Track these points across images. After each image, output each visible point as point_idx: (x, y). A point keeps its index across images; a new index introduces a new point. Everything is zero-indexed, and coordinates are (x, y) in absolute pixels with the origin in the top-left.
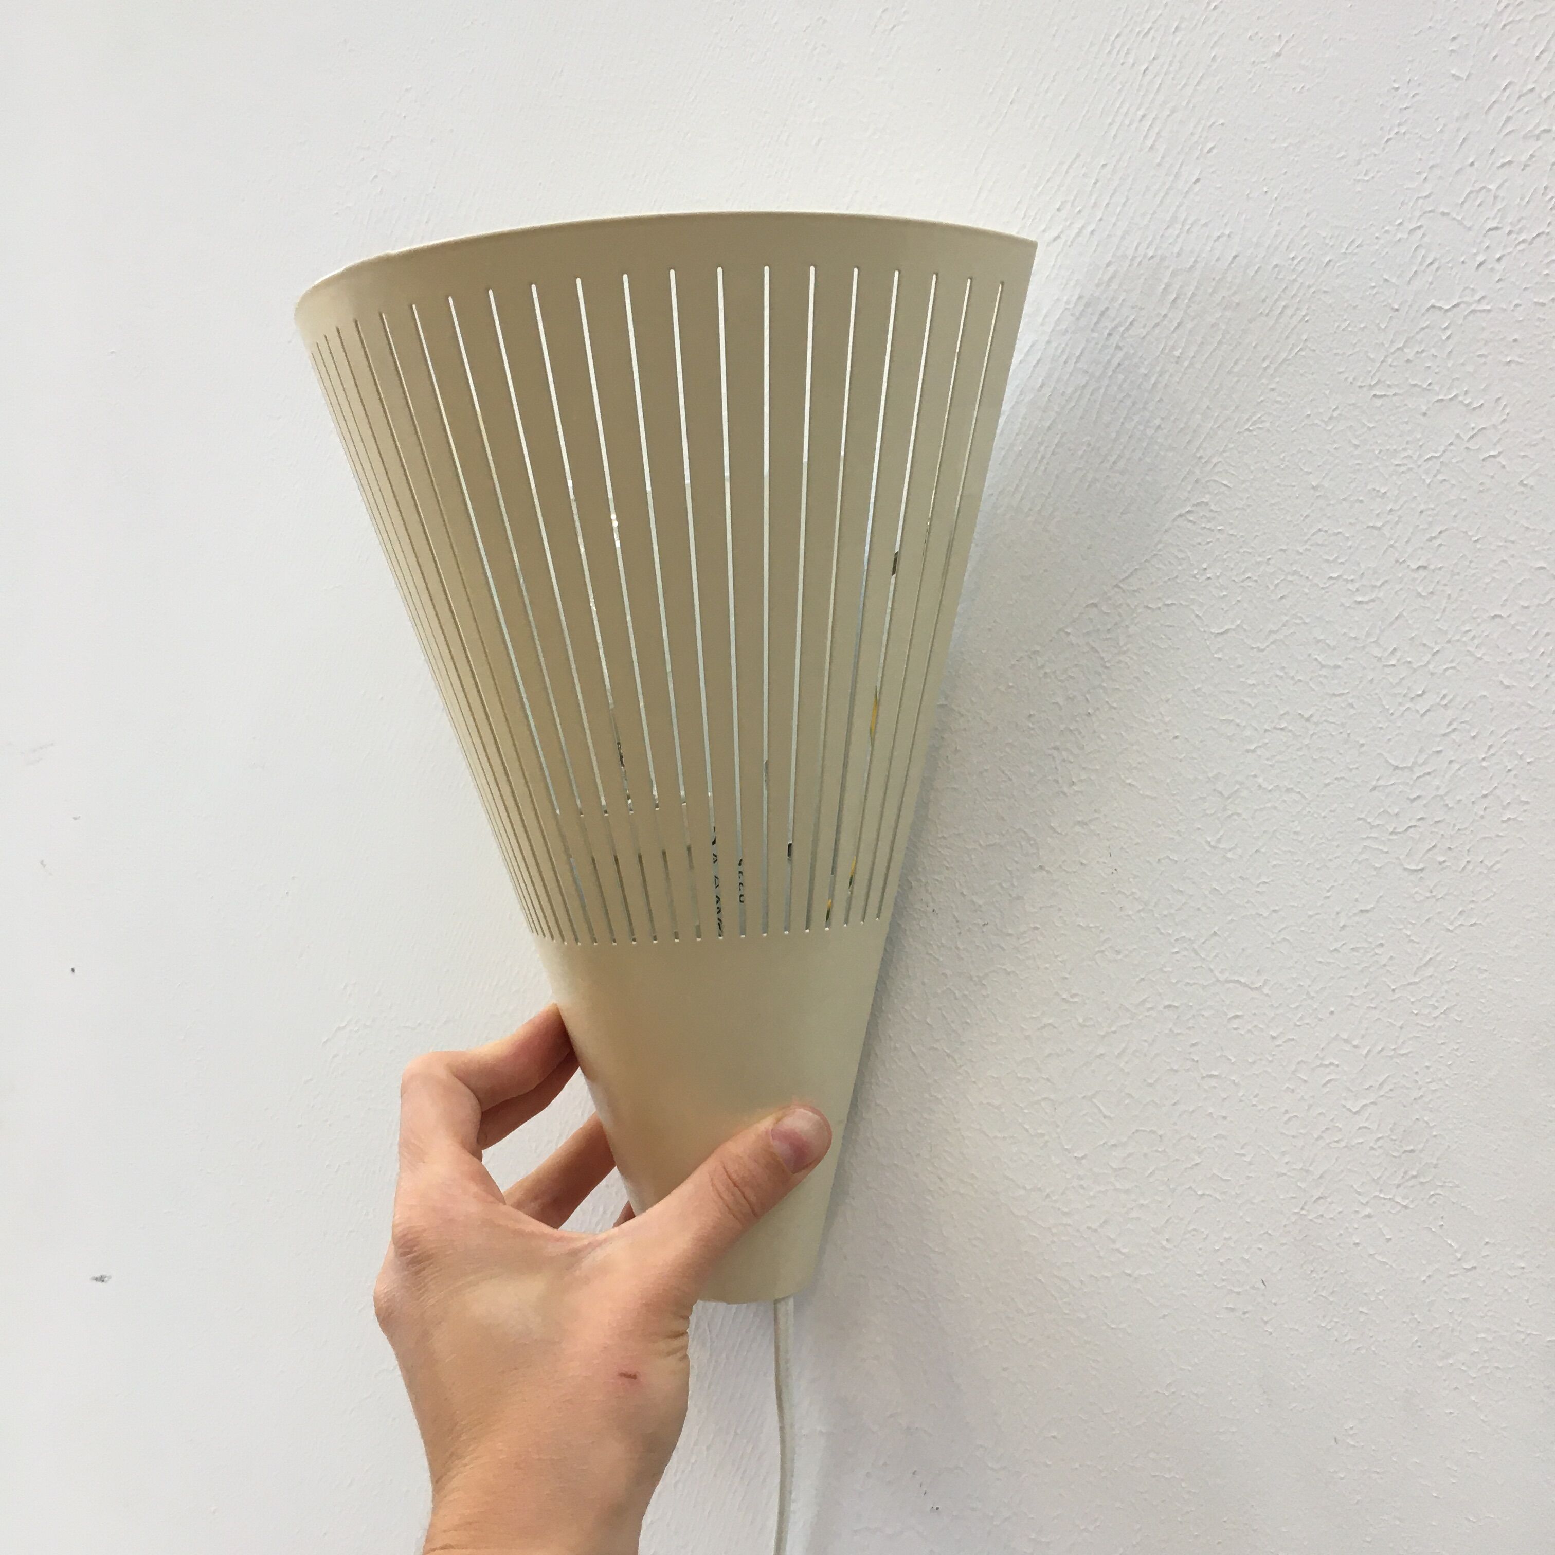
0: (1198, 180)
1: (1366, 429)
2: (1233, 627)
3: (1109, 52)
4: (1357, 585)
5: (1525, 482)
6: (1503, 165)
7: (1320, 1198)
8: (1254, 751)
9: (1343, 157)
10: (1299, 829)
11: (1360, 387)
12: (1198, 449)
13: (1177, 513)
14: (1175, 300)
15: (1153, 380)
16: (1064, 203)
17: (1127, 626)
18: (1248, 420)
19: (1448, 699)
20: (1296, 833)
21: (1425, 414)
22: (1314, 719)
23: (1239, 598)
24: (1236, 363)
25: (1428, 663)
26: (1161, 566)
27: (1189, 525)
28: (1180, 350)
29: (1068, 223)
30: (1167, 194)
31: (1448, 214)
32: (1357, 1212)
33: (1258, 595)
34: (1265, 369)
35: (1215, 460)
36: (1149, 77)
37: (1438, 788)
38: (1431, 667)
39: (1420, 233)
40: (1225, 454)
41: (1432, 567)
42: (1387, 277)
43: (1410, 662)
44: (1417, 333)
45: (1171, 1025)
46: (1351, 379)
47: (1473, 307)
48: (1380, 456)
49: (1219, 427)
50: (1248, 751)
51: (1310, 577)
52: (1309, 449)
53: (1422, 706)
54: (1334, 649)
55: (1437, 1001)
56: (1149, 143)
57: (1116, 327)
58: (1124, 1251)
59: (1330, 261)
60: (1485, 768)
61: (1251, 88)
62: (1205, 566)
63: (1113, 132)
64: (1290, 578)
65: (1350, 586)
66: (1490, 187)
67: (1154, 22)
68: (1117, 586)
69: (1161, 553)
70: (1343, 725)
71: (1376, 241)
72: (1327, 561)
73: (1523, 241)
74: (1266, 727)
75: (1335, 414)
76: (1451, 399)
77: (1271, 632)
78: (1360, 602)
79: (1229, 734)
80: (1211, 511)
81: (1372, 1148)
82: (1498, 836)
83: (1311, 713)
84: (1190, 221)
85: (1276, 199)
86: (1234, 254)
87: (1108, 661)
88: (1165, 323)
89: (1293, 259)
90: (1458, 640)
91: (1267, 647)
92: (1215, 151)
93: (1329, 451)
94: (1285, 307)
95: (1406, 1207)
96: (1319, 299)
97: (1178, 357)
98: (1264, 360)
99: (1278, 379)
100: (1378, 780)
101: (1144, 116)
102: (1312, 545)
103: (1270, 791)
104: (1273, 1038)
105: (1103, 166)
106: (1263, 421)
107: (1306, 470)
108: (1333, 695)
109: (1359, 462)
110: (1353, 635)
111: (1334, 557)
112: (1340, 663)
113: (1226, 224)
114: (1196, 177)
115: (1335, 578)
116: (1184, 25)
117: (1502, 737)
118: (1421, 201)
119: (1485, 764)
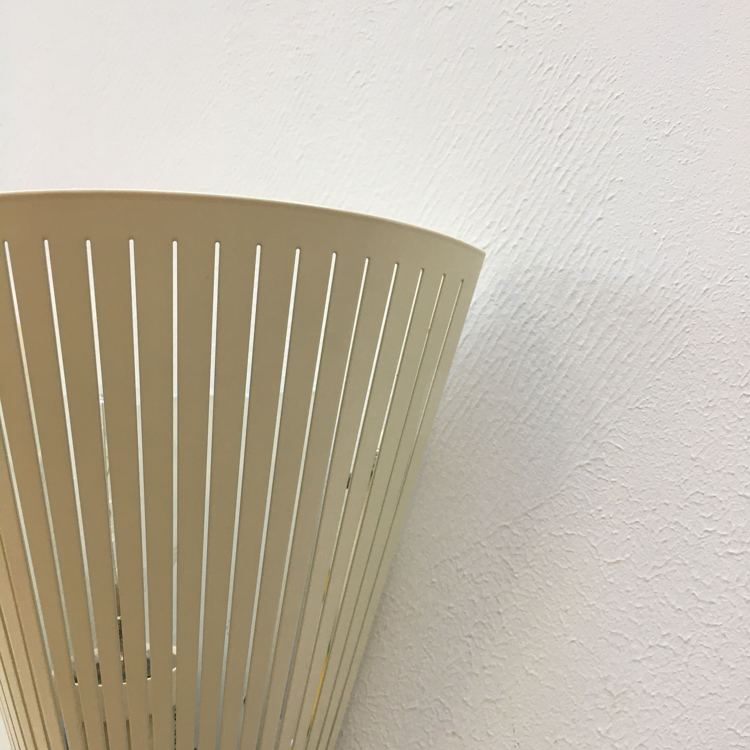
0: (600, 219)
1: (736, 419)
2: (623, 559)
3: (532, 121)
4: (729, 540)
8: (639, 661)
9: (719, 215)
10: (677, 731)
11: (732, 386)
12: (596, 418)
13: (578, 464)
14: (579, 304)
15: (561, 361)
16: (492, 223)
17: (533, 547)
18: (638, 400)
20: (676, 734)
22: (693, 642)
23: (629, 537)
24: (629, 355)
26: (563, 503)
27: (588, 475)
28: (583, 341)
29: (495, 238)
30: (575, 226)
33: (645, 536)
34: (653, 363)
35: (609, 428)
36: (562, 141)
40: (618, 424)
46: (724, 380)
49: (613, 403)
50: (635, 661)
51: (689, 528)
52: (689, 429)
54: (708, 588)
56: (562, 188)
57: (532, 317)
59: (708, 289)
61: (645, 157)
62: (600, 508)
63: (533, 177)
64: (672, 527)
65: (723, 540)
67: (568, 103)
68: (526, 514)
69: (563, 493)
70: (716, 651)
71: (745, 279)
72: (704, 517)
74: (650, 643)
75: (711, 405)
77: (654, 567)
78: (731, 554)
79: (619, 645)
80: (607, 465)
83: (689, 637)
84: (594, 247)
85: (664, 239)
86: (629, 275)
87: (517, 573)
88: (571, 320)
89: (677, 284)
91: (652, 578)
92: (614, 199)
93: (705, 432)
94: (670, 319)
96: (698, 317)
97: (581, 346)
98: (652, 356)
99: (663, 373)
101: (558, 168)
102: (691, 503)
103: (653, 696)
105: (524, 200)
106: (651, 402)
107: (686, 444)
108: (708, 625)
109: (730, 443)
110: (725, 578)
111: (710, 515)
112: (714, 600)
113: (623, 253)
114: (599, 216)
115: (710, 532)
116: (592, 107)
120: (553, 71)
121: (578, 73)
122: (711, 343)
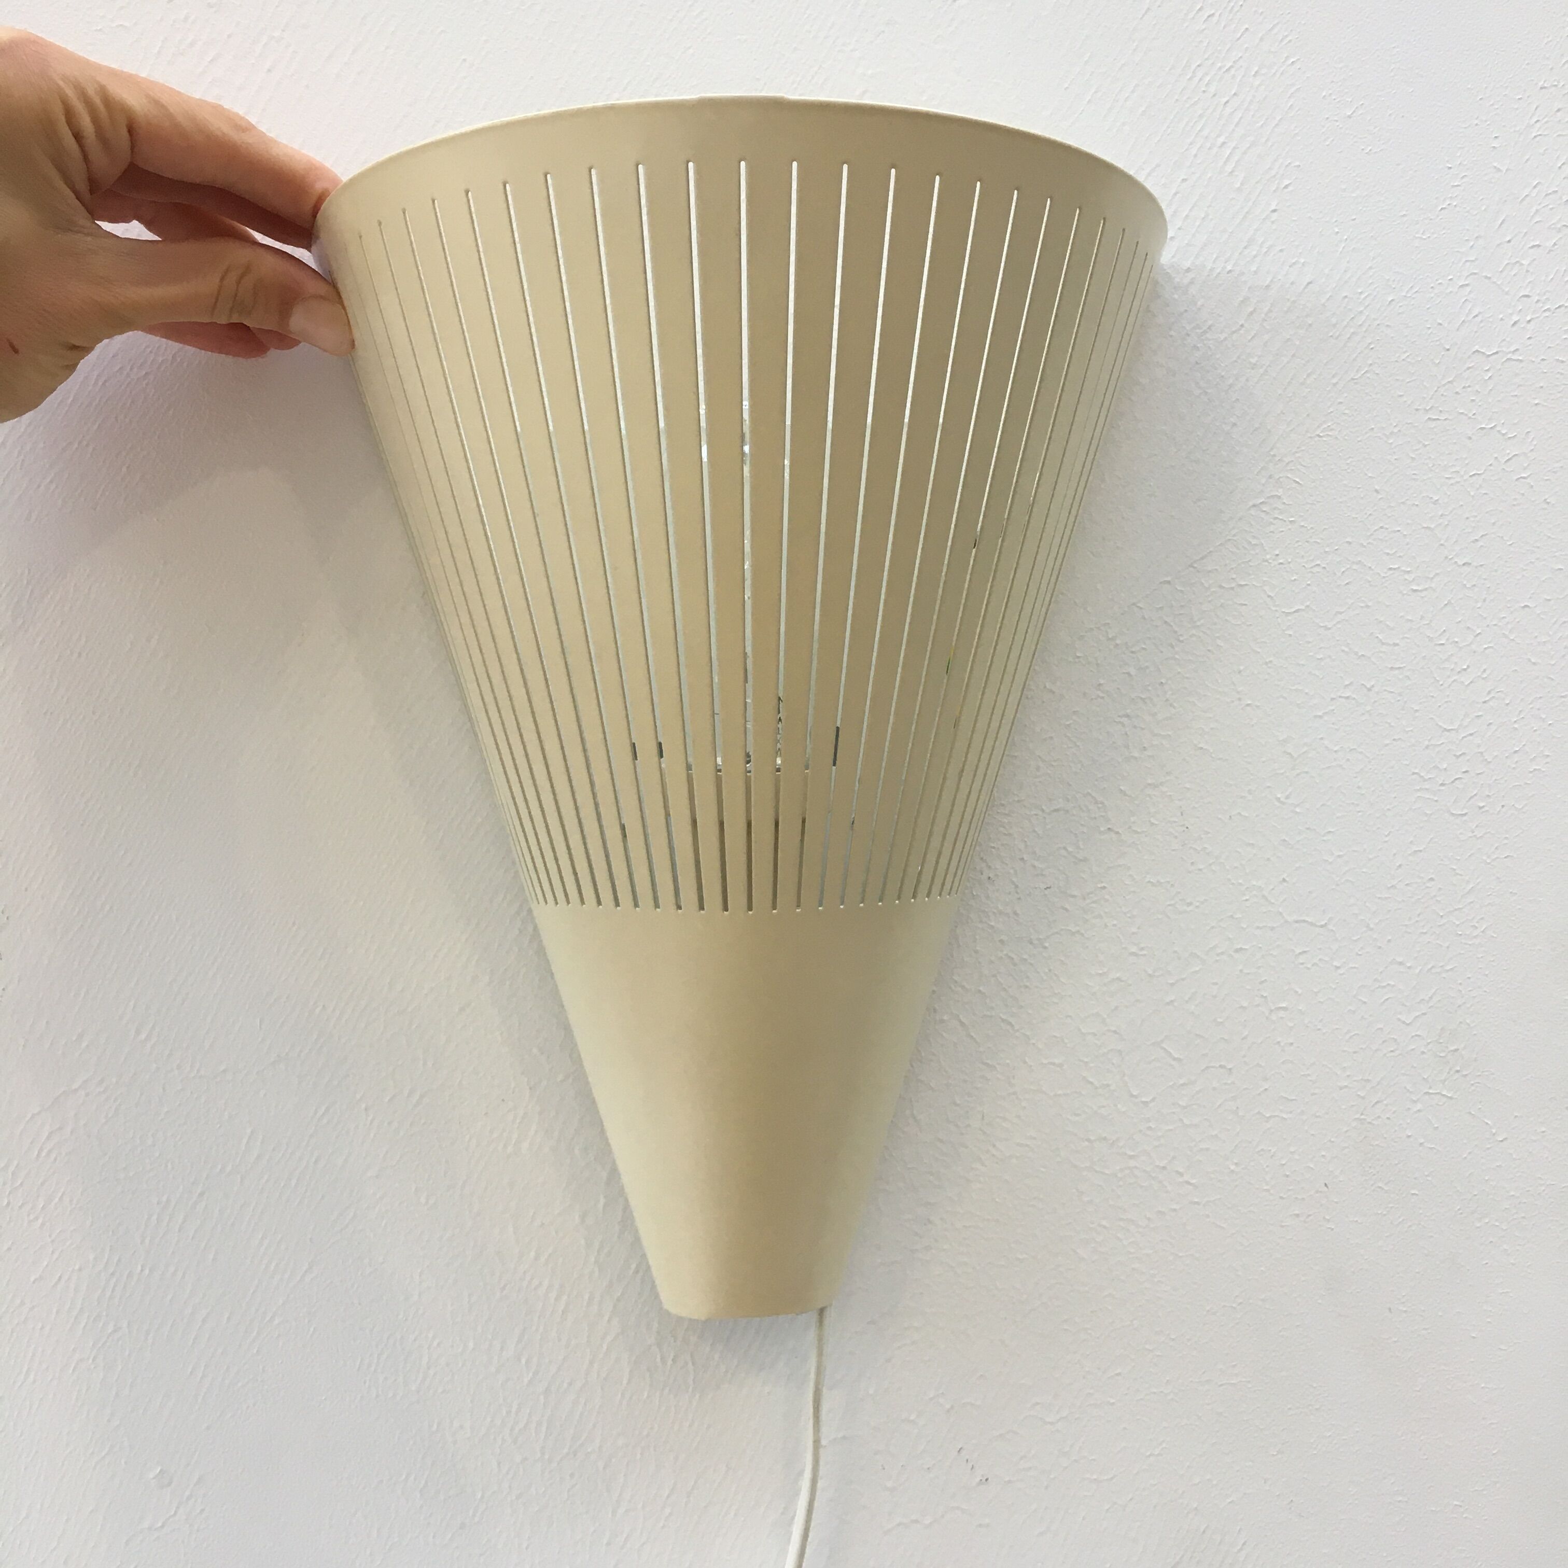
0: (1274, 211)
1: (1421, 445)
2: (1303, 607)
3: (1190, 79)
4: (1413, 576)
5: (1548, 501)
6: (1533, 247)
7: (1377, 1103)
8: (1320, 717)
9: (1404, 215)
10: (1360, 784)
11: (1417, 410)
12: (1272, 449)
13: (1251, 504)
14: (1251, 313)
15: (1230, 382)
17: (1201, 603)
18: (1319, 427)
19: (1488, 672)
20: (1359, 788)
21: (1470, 438)
22: (1376, 689)
23: (1309, 582)
24: (1309, 375)
25: (1471, 643)
26: (1235, 550)
27: (1263, 515)
28: (1256, 358)
30: (1245, 217)
31: (1490, 278)
32: (1409, 1109)
33: (1326, 580)
34: (1335, 385)
35: (1286, 460)
36: (1229, 110)
37: (1479, 746)
38: (1474, 647)
39: (1468, 289)
40: (1297, 455)
41: (1475, 564)
42: (1440, 322)
43: (1457, 642)
44: (1465, 371)
45: (1240, 967)
46: (1409, 402)
47: (1509, 356)
48: (1433, 468)
49: (1292, 430)
50: (1316, 716)
51: (1373, 568)
52: (1373, 458)
53: (1466, 678)
54: (1392, 629)
55: (1477, 922)
56: (1229, 168)
58: (1193, 1181)
59: (1392, 300)
60: (1516, 729)
61: (1325, 141)
62: (1277, 552)
63: (1194, 151)
64: (1355, 567)
65: (1406, 576)
66: (1523, 262)
67: (1234, 62)
68: (1191, 566)
69: (1235, 538)
70: (1400, 694)
71: (1431, 290)
72: (1388, 554)
73: (1548, 310)
74: (1333, 696)
75: (1396, 430)
76: (1491, 428)
77: (1336, 613)
78: (1415, 590)
79: (1298, 702)
80: (1284, 503)
81: (1423, 1053)
82: (1527, 784)
83: (1372, 683)
84: (1267, 244)
85: (1346, 240)
86: (1308, 280)
87: (1181, 635)
88: (1242, 332)
89: (1361, 293)
90: (1495, 625)
91: (1335, 625)
92: (1290, 188)
93: (1389, 461)
94: (1353, 333)
95: (1451, 1098)
96: (1382, 332)
97: (1255, 364)
98: (1333, 377)
99: (1346, 395)
100: (1430, 740)
101: (1224, 143)
102: (1374, 540)
103: (1336, 752)
104: (1338, 968)
105: (1183, 180)
106: (1332, 430)
107: (1370, 475)
108: (1392, 668)
109: (1415, 472)
110: (1410, 618)
111: (1394, 551)
112: (1397, 641)
113: (1300, 253)
114: (1273, 208)
115: (1395, 569)
116: (1264, 71)
117: (1530, 704)
118: (1468, 264)
119: (1516, 726)
120: (1215, 19)
121: (1247, 26)
122: (1396, 361)
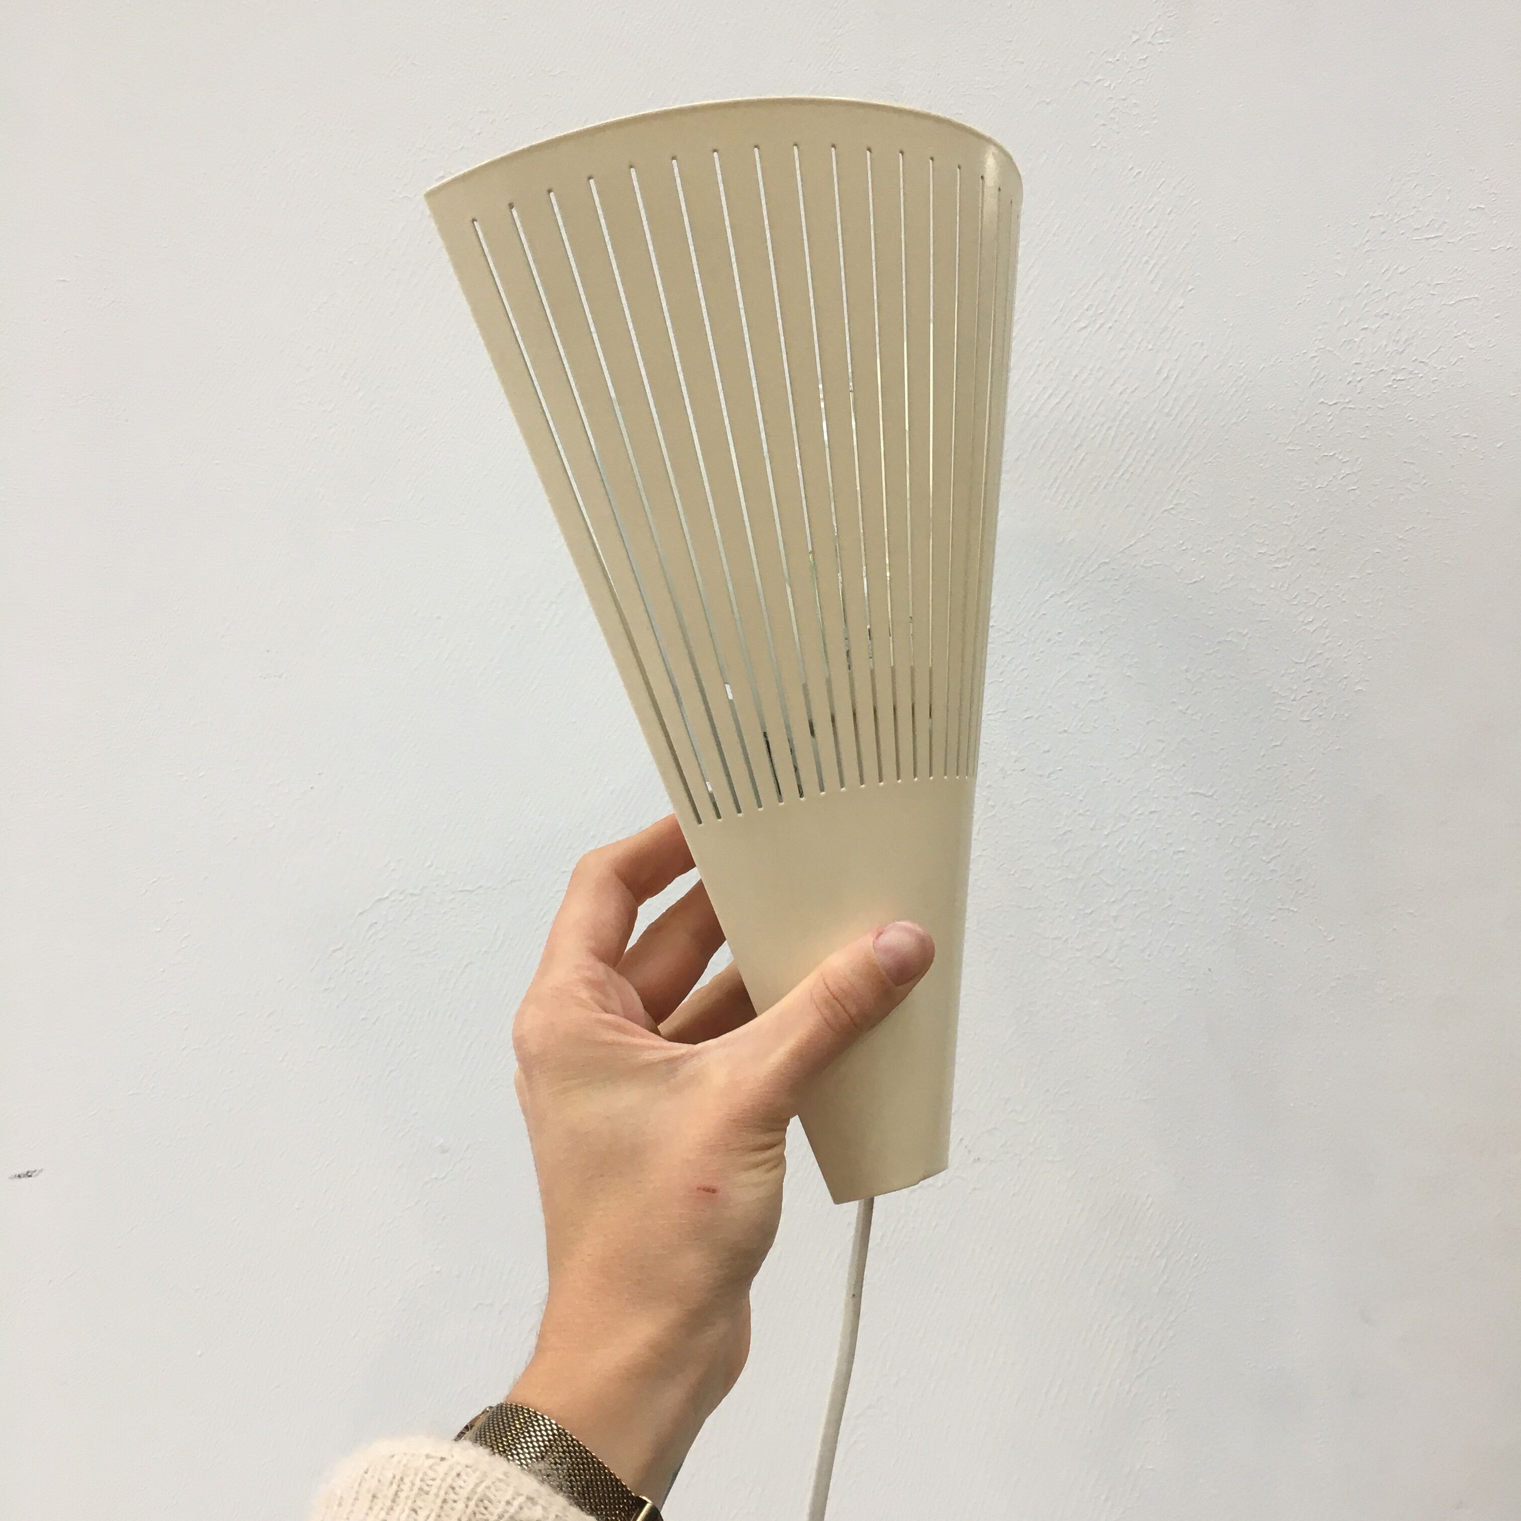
0: (1182, 307)
3: (1124, 217)
5: (1371, 505)
6: (1363, 329)
9: (1273, 309)
14: (1165, 378)
15: (1150, 426)
16: (1091, 305)
19: (1327, 623)
21: (1316, 463)
22: (1249, 635)
25: (1316, 603)
26: (1152, 540)
28: (1168, 409)
30: (1161, 312)
31: (1332, 351)
32: (1267, 919)
33: (1215, 561)
34: (1223, 426)
35: (1189, 479)
36: (1151, 237)
37: (1320, 674)
38: (1317, 606)
39: (1317, 359)
40: (1196, 475)
41: (1319, 549)
42: (1297, 382)
43: (1305, 603)
44: (1314, 416)
46: (1274, 439)
47: (1345, 405)
48: (1290, 484)
53: (1311, 628)
56: (1150, 278)
57: (1126, 389)
59: (1264, 368)
60: (1346, 662)
63: (1126, 267)
65: (1271, 558)
66: (1355, 339)
67: (1155, 204)
72: (1258, 543)
76: (1332, 456)
78: (1277, 568)
83: (1246, 632)
86: (1205, 355)
88: (1159, 391)
89: (1241, 363)
90: (1333, 591)
92: (1193, 291)
95: (1296, 912)
97: (1167, 413)
100: (1286, 670)
101: (1147, 261)
105: (1118, 287)
106: (1220, 458)
108: (1260, 621)
111: (1263, 540)
112: (1264, 603)
113: (1200, 336)
114: (1181, 305)
116: (1175, 210)
117: (1356, 645)
118: (1317, 342)
119: (1346, 660)
120: (1142, 175)
121: (1164, 179)
122: (1266, 410)
